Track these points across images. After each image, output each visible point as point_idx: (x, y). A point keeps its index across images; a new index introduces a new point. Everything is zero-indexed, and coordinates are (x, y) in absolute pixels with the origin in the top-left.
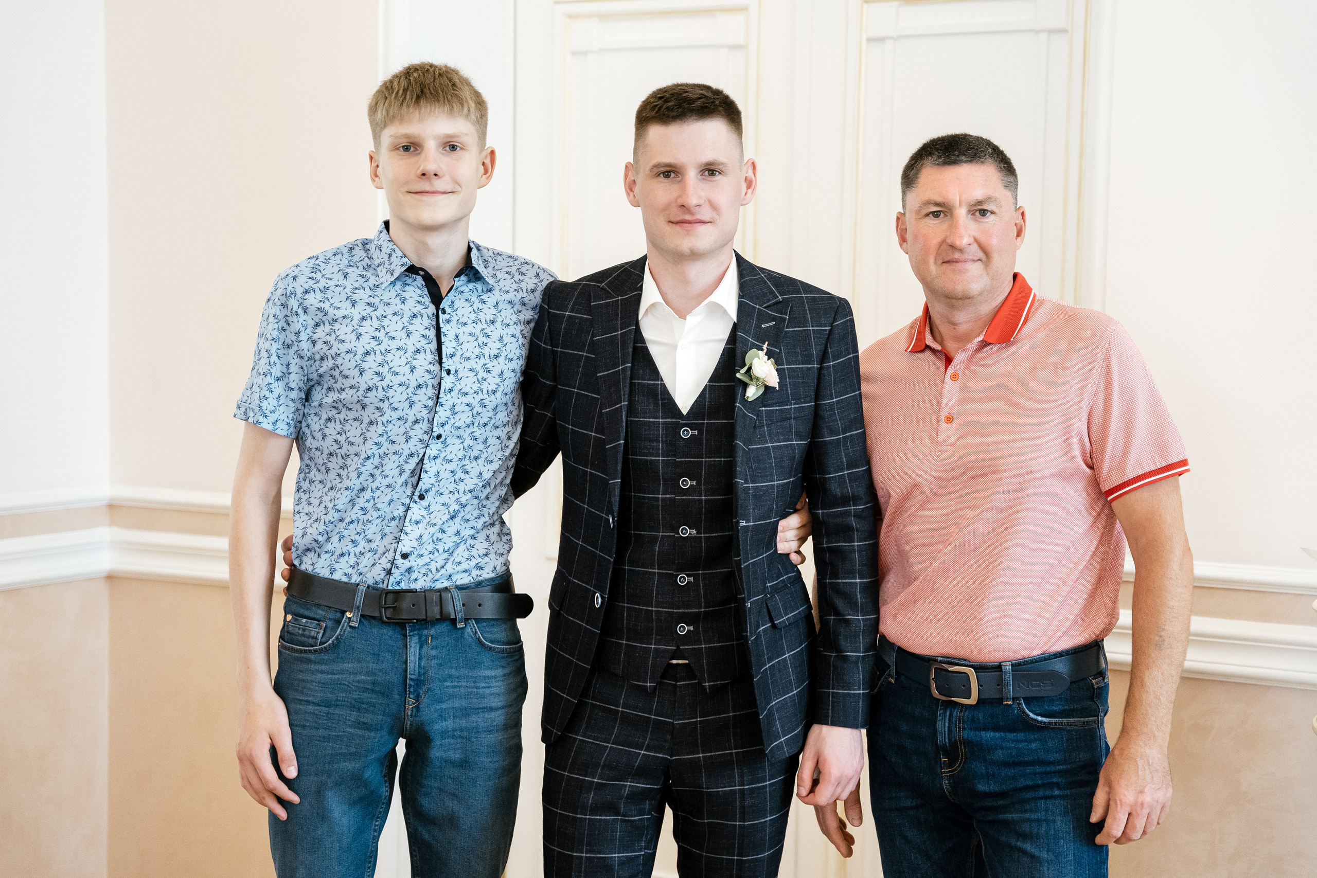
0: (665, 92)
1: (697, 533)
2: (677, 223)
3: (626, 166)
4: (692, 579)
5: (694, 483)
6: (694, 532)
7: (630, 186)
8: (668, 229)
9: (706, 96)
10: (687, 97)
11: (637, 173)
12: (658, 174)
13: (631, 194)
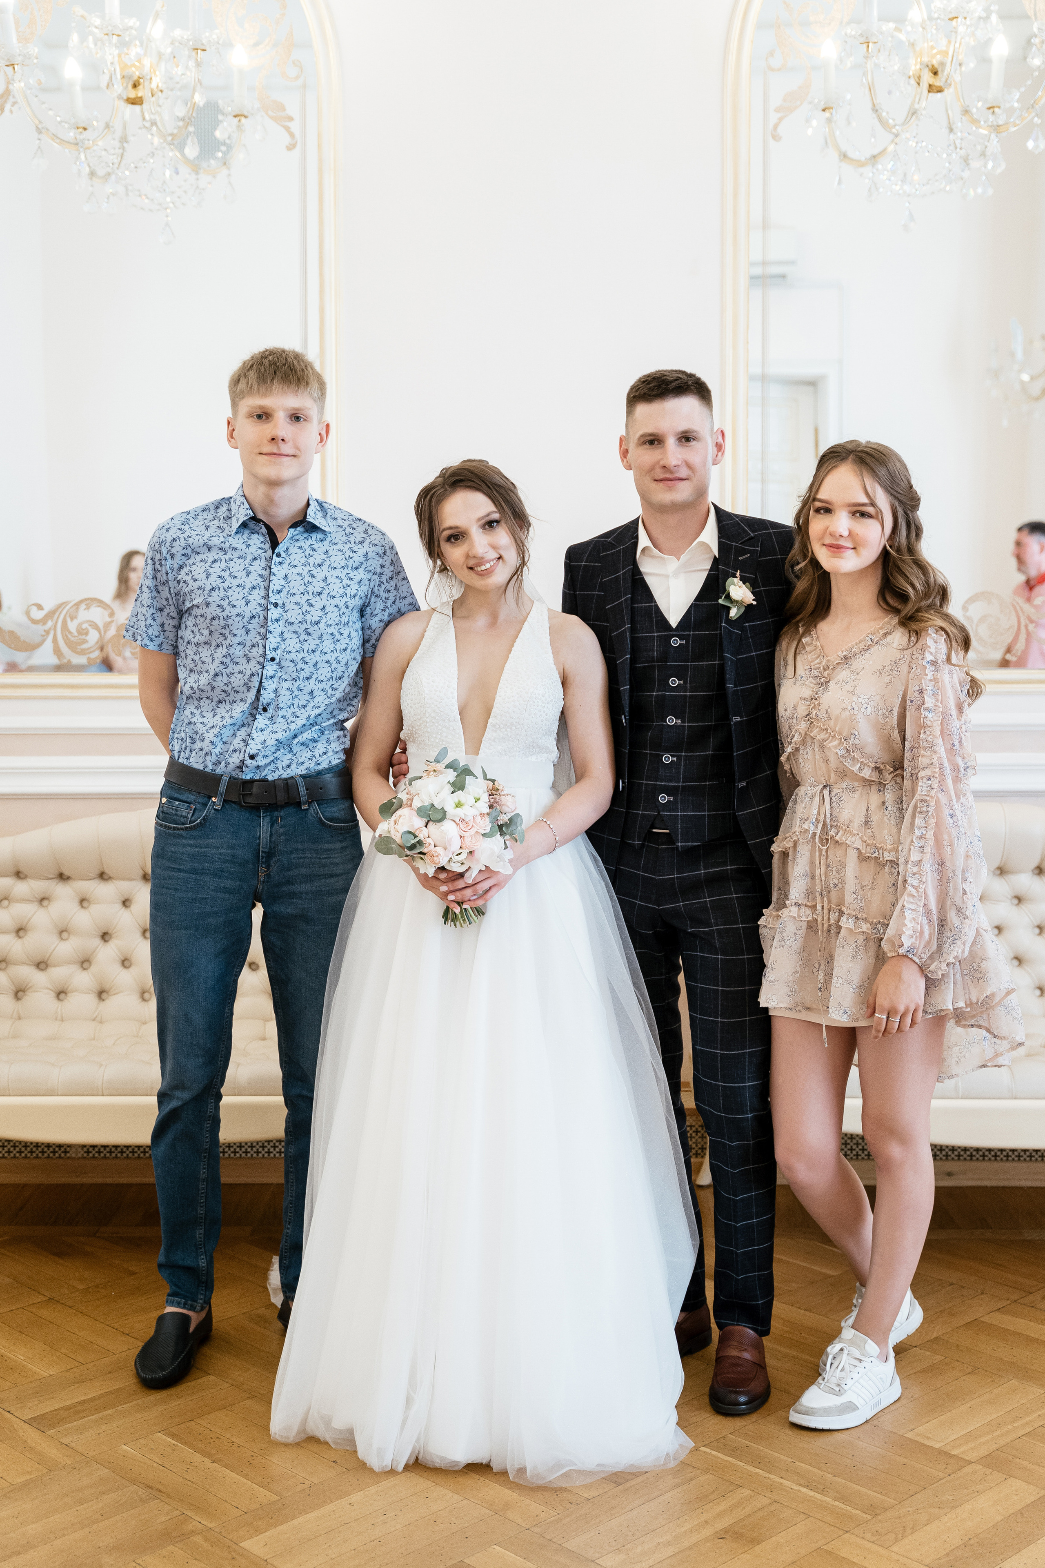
0: (649, 377)
1: (682, 722)
2: (661, 480)
3: (621, 439)
4: (674, 759)
5: (682, 682)
6: (679, 721)
7: (624, 453)
8: (654, 485)
9: (680, 379)
10: (666, 380)
11: (629, 443)
12: (644, 443)
13: (625, 460)
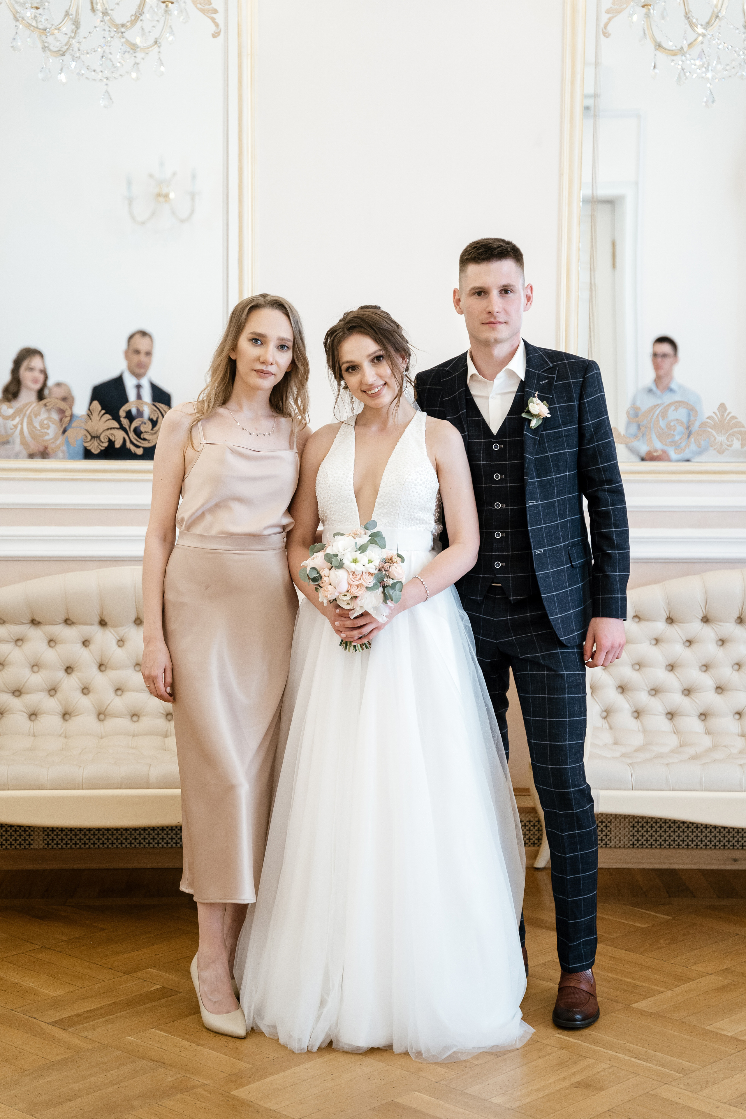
0: (478, 243)
1: (506, 507)
2: (486, 323)
3: (454, 291)
4: (504, 534)
5: (503, 476)
6: (503, 505)
7: (457, 302)
8: (481, 328)
9: (502, 246)
10: (491, 246)
11: (461, 294)
12: (474, 294)
13: (458, 307)
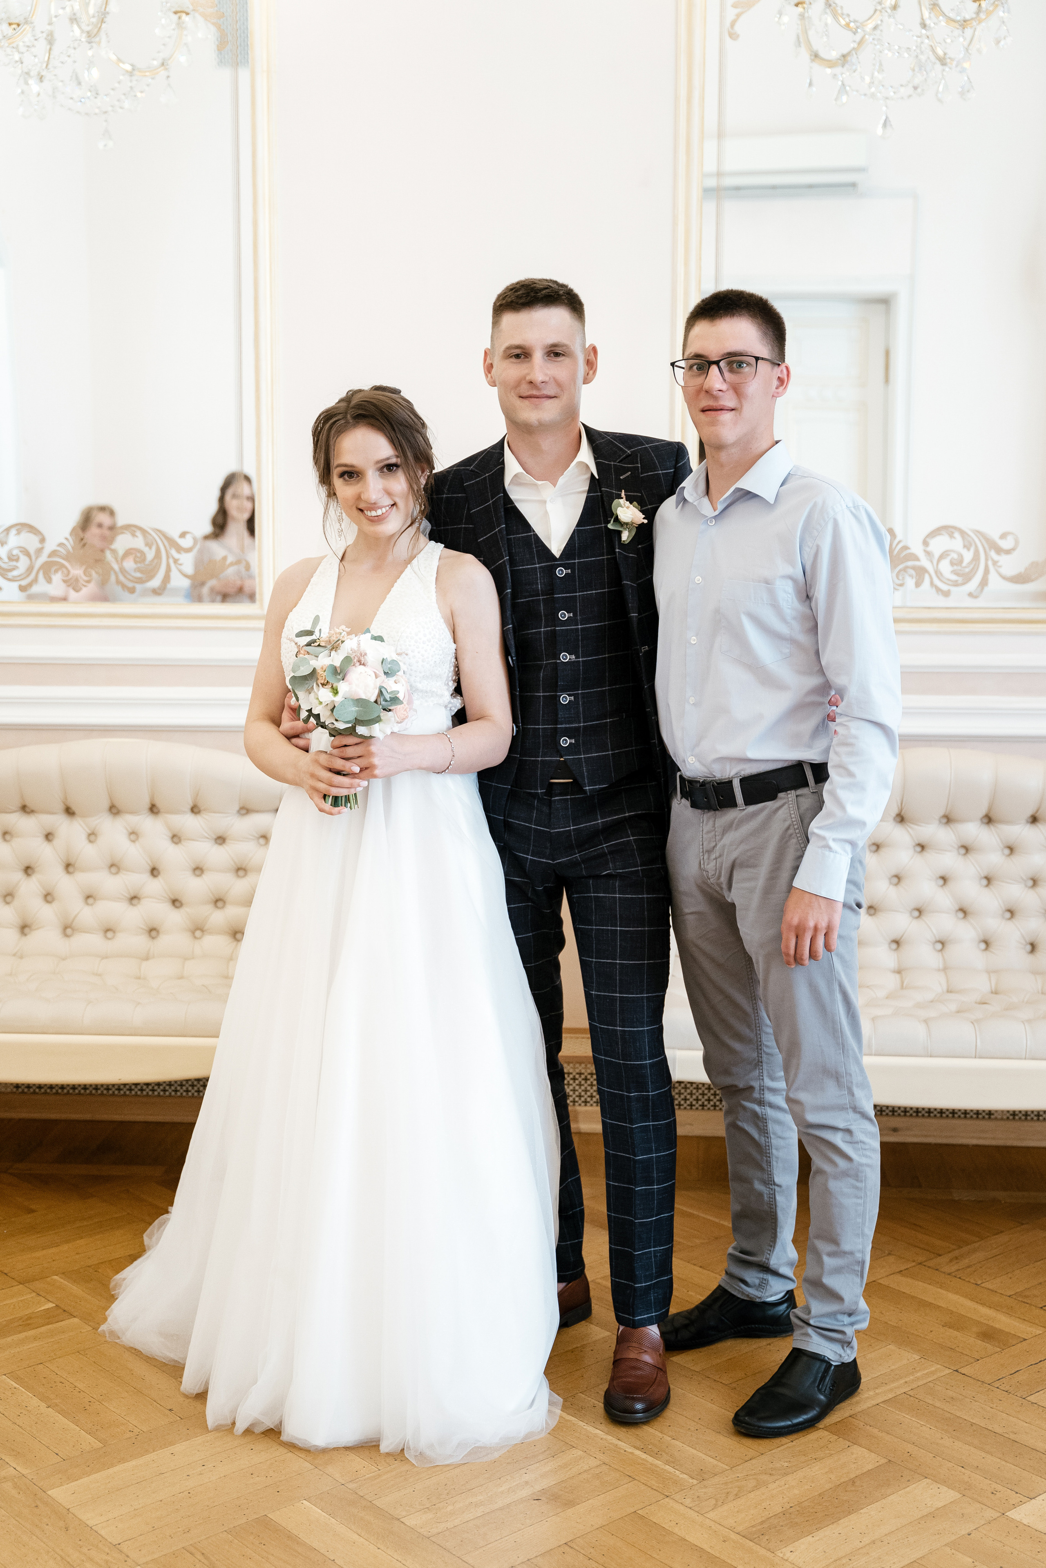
1: (576, 658)
2: (527, 397)
3: (485, 352)
4: (573, 698)
5: (571, 615)
6: (573, 657)
7: (489, 368)
9: (551, 288)
11: (493, 357)
12: (510, 356)
13: (489, 375)
